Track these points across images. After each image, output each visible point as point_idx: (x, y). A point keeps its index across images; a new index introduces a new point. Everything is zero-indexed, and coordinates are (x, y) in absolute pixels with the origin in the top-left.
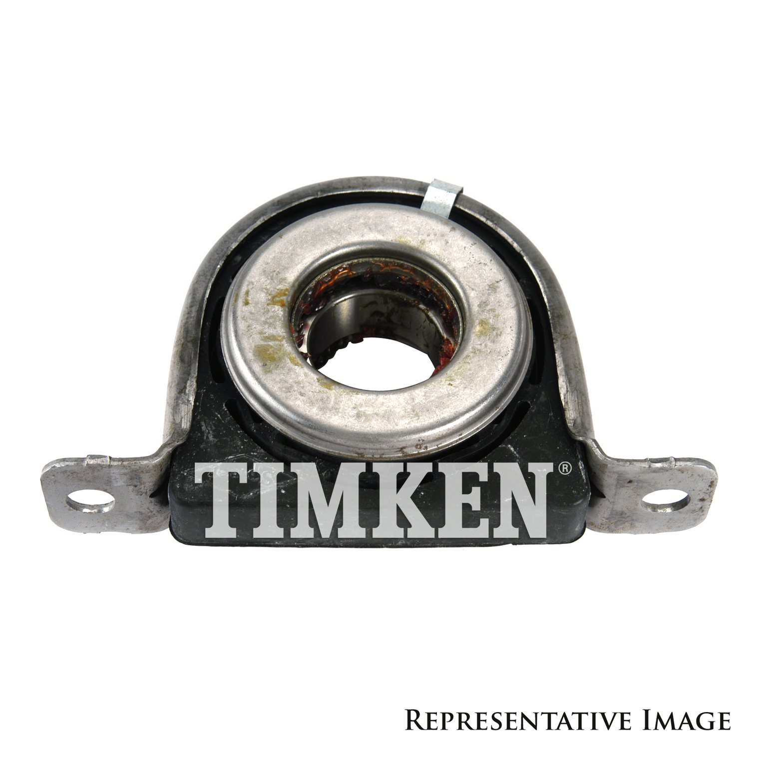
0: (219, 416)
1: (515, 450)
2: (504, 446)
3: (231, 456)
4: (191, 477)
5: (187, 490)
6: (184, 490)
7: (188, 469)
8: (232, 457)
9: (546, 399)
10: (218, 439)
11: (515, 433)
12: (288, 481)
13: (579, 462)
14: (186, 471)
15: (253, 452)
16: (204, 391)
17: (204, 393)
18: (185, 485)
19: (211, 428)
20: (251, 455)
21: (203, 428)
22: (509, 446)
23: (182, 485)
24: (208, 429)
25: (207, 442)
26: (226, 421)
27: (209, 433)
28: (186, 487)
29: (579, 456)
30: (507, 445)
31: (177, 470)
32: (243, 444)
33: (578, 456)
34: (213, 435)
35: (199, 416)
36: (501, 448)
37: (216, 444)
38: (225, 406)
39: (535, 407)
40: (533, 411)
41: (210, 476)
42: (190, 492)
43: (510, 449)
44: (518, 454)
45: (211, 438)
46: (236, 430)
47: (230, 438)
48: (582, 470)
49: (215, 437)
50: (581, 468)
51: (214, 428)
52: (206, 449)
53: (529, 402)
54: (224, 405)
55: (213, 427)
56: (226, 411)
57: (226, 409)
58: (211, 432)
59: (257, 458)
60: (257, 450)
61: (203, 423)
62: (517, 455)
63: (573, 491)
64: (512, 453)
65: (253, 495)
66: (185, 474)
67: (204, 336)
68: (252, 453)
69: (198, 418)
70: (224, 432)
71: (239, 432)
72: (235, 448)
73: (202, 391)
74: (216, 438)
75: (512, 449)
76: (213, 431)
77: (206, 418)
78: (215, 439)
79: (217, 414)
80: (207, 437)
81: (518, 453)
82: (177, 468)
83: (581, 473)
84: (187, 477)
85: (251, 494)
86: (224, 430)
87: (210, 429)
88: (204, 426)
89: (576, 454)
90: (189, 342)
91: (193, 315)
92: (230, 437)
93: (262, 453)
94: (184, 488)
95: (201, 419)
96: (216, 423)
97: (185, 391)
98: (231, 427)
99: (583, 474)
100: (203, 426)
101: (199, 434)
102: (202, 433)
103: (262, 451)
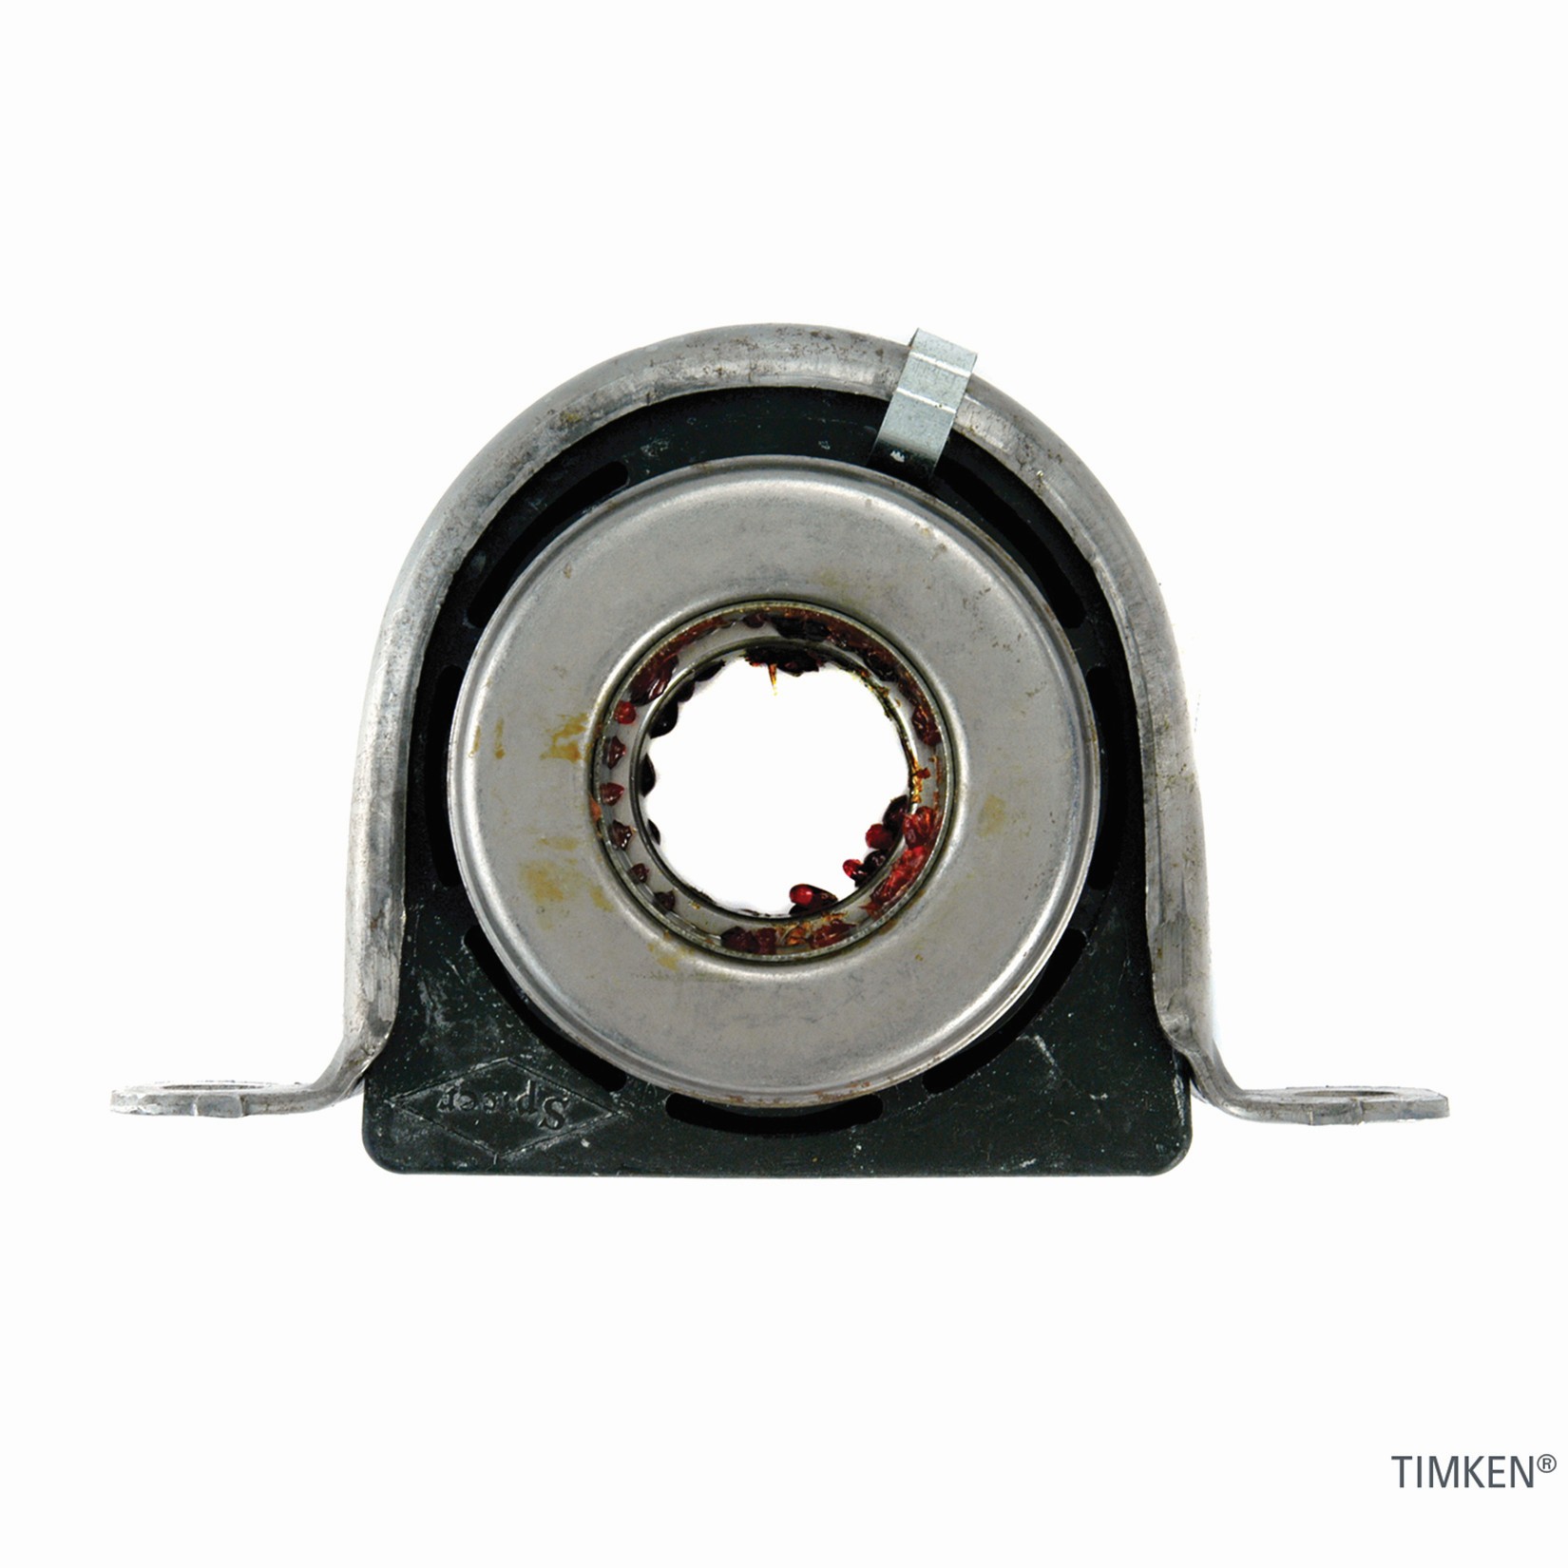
0: (453, 967)
1: (1048, 1049)
2: (1027, 1037)
3: (480, 1061)
4: (403, 1111)
5: (398, 1141)
6: (394, 1144)
7: (398, 1095)
8: (483, 1065)
9: (1119, 925)
10: (454, 1023)
11: (1051, 1008)
12: (596, 1119)
13: (1174, 1077)
14: (393, 1098)
15: (525, 1053)
16: (422, 906)
17: (421, 912)
18: (393, 1130)
19: (439, 996)
20: (519, 1059)
21: (424, 997)
22: (1037, 1038)
23: (388, 1130)
24: (433, 1001)
25: (433, 1031)
26: (469, 981)
27: (435, 1008)
28: (395, 1133)
29: (1176, 1065)
30: (1032, 1036)
31: (375, 1096)
32: (505, 1033)
33: (1173, 1063)
34: (443, 1013)
35: (414, 969)
36: (1020, 1042)
37: (449, 1035)
38: (465, 943)
39: (1096, 944)
40: (1091, 954)
41: (440, 1110)
42: (404, 1146)
43: (1038, 1046)
44: (1054, 1058)
45: (440, 1022)
46: (490, 999)
47: (478, 1020)
48: (1180, 1097)
49: (447, 1018)
50: (1177, 1092)
51: (445, 997)
52: (431, 1048)
53: (1084, 933)
54: (462, 942)
55: (442, 994)
56: (468, 955)
57: (467, 952)
58: (439, 1006)
59: (534, 1066)
60: (532, 1048)
61: (422, 986)
62: (1052, 1061)
63: (1157, 1146)
64: (1042, 1055)
65: (527, 1151)
66: (393, 1106)
67: (416, 770)
68: (522, 1056)
69: (413, 973)
70: (466, 1006)
71: (495, 1006)
72: (489, 1044)
73: (417, 907)
74: (451, 1022)
75: (1042, 1045)
76: (444, 1003)
77: (427, 972)
78: (447, 1024)
79: (448, 962)
80: (433, 1019)
81: (1053, 1055)
82: (375, 1092)
83: (1176, 1105)
84: (397, 1112)
85: (524, 1150)
86: (465, 1001)
87: (436, 999)
88: (425, 992)
89: (1171, 1059)
90: (384, 799)
91: (389, 730)
92: (478, 1017)
93: (541, 1055)
94: (392, 1135)
95: (417, 975)
96: (450, 985)
97: (382, 922)
98: (478, 993)
99: (1179, 1107)
100: (421, 992)
101: (416, 1013)
102: (422, 1009)
103: (543, 1050)
